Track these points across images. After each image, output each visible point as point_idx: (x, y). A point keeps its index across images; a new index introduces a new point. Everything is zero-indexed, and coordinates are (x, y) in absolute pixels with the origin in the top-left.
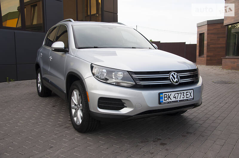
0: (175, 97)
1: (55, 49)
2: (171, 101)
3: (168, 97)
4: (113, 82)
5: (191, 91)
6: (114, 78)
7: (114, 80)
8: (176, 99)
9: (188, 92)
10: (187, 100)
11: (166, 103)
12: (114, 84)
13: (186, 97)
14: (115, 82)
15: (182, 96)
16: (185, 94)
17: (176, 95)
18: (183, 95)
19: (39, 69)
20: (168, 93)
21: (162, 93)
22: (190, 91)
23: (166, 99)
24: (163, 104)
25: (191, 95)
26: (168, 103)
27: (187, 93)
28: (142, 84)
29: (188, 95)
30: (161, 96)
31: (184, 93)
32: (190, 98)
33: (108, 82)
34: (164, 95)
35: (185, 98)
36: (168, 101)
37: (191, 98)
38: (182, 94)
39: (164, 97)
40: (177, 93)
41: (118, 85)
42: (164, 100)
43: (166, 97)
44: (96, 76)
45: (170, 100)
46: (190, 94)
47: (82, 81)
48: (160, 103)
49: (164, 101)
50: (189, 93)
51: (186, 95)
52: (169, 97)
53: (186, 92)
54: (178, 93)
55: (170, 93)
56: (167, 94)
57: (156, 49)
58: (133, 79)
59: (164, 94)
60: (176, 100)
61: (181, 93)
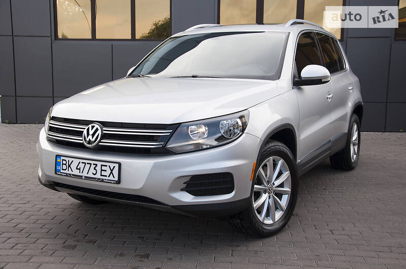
0: (78, 169)
2: (72, 173)
3: (67, 165)
5: (115, 165)
8: (81, 172)
9: (106, 166)
10: (102, 181)
11: (64, 175)
13: (101, 175)
15: (92, 170)
16: (98, 168)
17: (82, 166)
18: (95, 169)
20: (69, 159)
21: (60, 156)
22: (112, 165)
23: (64, 167)
24: (59, 174)
25: (112, 173)
26: (67, 175)
27: (104, 168)
29: (106, 171)
30: (58, 160)
31: (96, 165)
32: (109, 178)
34: (63, 160)
35: (98, 176)
36: (66, 172)
37: (111, 178)
38: (93, 166)
39: (63, 164)
40: (82, 163)
42: (63, 169)
43: (65, 164)
45: (70, 172)
46: (112, 171)
48: (56, 171)
49: (62, 171)
50: (107, 169)
51: (102, 170)
52: (69, 166)
53: (102, 165)
54: (85, 163)
55: (71, 160)
56: (67, 159)
59: (62, 158)
60: (81, 174)
61: (91, 164)
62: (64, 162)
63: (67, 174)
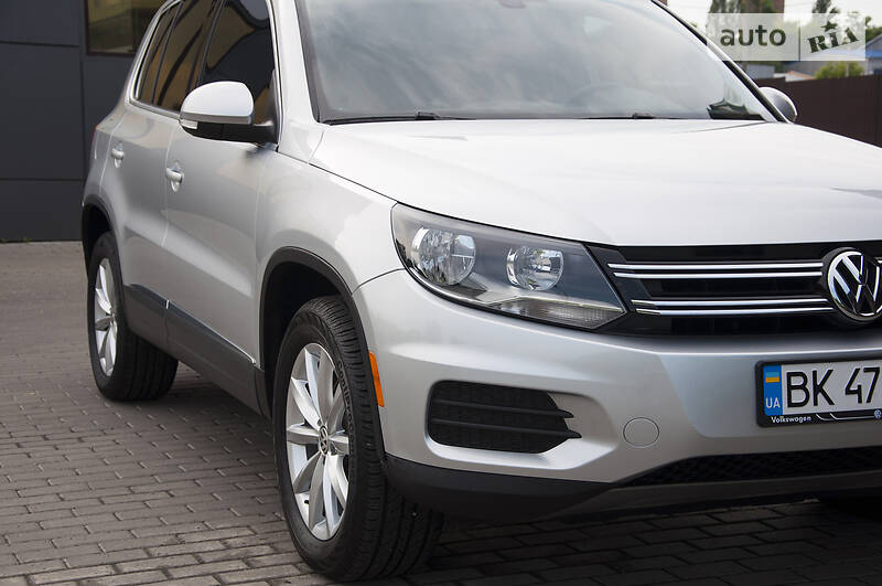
0: (853, 392)
1: (200, 124)
2: (833, 409)
3: (810, 387)
4: (509, 304)
6: (513, 279)
7: (515, 293)
8: (865, 399)
11: (801, 420)
12: (516, 310)
14: (521, 302)
17: (865, 379)
19: (107, 234)
20: (814, 367)
21: (776, 364)
23: (798, 396)
24: (781, 424)
26: (814, 419)
28: (662, 312)
30: (770, 378)
33: (484, 300)
34: (790, 375)
36: (809, 408)
39: (790, 388)
40: (867, 370)
41: (534, 315)
42: (790, 405)
43: (803, 387)
44: (420, 272)
45: (823, 407)
47: (348, 294)
48: (763, 419)
49: (787, 411)
52: (818, 389)
54: (876, 370)
55: (822, 369)
56: (808, 369)
57: (780, 119)
58: (614, 286)
59: (786, 369)
60: (865, 406)
62: (797, 381)
63: (813, 415)
